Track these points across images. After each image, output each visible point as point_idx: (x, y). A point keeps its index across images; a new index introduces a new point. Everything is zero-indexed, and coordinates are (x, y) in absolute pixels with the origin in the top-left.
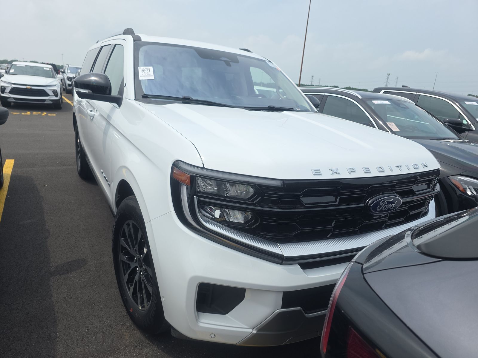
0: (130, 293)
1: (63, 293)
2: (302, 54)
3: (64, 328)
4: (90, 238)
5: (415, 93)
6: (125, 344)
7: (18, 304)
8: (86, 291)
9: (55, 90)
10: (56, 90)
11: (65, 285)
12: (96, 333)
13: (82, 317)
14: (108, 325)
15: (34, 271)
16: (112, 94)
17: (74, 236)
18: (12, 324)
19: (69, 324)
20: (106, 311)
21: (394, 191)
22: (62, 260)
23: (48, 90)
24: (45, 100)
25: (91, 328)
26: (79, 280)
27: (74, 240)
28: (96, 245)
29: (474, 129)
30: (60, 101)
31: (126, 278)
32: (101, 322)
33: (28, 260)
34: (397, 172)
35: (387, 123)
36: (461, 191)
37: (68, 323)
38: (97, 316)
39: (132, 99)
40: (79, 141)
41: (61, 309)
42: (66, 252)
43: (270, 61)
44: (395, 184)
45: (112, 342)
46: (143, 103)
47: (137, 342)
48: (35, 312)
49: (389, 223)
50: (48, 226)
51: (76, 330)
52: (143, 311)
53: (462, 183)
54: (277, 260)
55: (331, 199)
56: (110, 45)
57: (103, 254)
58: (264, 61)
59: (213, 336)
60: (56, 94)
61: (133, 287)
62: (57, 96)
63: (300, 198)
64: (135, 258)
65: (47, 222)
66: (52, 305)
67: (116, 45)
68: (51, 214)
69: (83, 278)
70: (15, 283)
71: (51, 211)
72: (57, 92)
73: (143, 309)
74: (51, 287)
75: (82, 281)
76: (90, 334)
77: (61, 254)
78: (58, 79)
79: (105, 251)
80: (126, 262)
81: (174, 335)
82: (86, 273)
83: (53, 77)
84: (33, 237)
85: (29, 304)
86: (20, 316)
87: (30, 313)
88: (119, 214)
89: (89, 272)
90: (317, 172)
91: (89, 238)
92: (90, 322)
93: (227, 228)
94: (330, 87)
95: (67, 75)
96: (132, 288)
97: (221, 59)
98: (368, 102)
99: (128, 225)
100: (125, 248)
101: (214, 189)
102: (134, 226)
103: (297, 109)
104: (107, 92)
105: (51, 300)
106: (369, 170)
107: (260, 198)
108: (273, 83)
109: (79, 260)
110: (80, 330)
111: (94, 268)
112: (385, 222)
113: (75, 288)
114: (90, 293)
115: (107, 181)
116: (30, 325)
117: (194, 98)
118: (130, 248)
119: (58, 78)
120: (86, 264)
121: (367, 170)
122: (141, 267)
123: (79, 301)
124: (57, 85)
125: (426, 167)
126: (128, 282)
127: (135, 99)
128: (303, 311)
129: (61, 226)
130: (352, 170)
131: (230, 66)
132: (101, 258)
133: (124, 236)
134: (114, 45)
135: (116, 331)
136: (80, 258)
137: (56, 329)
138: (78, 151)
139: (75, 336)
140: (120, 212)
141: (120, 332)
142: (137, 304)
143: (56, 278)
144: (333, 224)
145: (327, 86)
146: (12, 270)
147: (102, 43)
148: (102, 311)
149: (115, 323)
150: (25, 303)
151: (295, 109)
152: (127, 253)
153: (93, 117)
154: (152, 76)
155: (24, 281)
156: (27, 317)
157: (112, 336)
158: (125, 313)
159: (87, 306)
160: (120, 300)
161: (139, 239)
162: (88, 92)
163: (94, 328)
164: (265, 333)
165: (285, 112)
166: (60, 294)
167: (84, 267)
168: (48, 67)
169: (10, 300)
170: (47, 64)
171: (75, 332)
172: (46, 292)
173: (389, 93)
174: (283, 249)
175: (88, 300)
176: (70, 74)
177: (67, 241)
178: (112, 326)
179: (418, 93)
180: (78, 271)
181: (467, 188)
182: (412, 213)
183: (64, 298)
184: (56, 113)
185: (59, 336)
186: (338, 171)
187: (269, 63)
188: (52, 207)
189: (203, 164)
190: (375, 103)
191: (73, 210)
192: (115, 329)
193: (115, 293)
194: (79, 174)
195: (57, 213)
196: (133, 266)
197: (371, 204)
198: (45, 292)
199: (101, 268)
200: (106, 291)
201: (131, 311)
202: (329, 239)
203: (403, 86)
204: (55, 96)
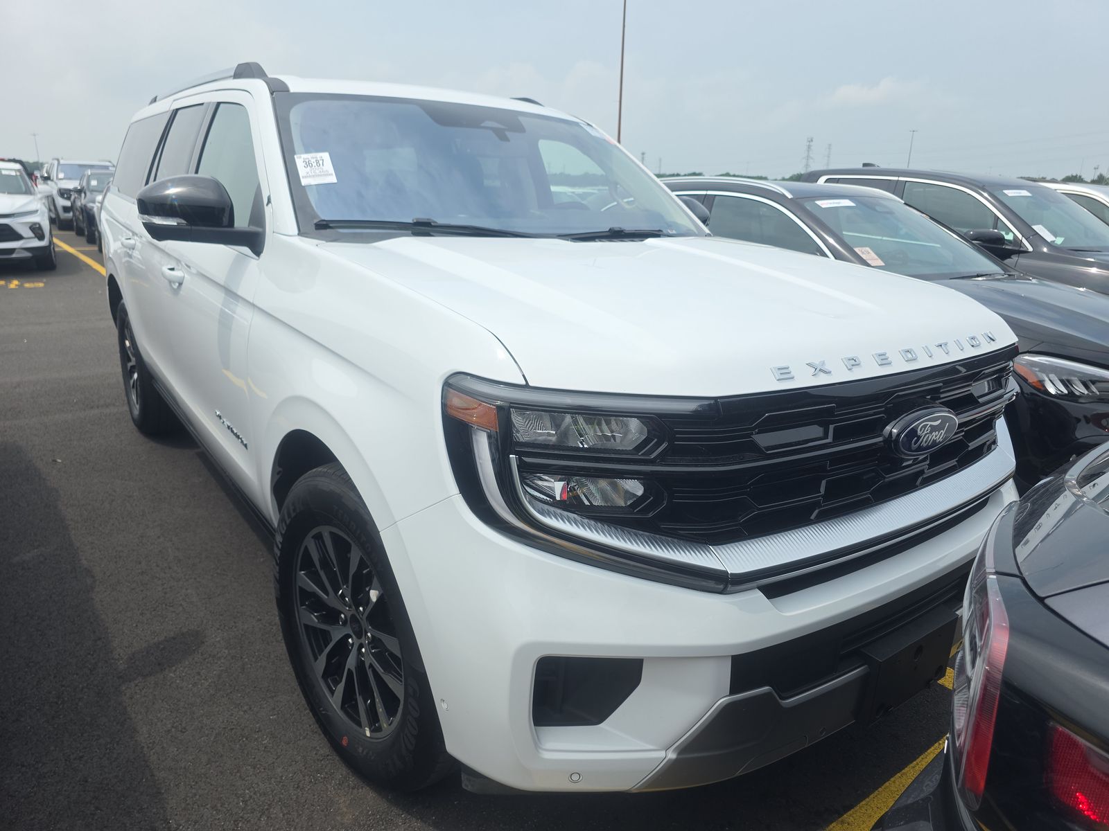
0: (335, 701)
1: (162, 721)
2: (618, 104)
3: (183, 805)
4: (198, 580)
5: (896, 178)
6: (342, 824)
7: (53, 761)
8: (217, 709)
9: (35, 224)
10: (39, 224)
11: (163, 701)
12: (266, 807)
13: (222, 773)
14: (293, 784)
15: (77, 674)
16: (236, 224)
17: (157, 577)
18: (50, 813)
19: (195, 795)
20: (279, 751)
21: (937, 402)
22: (141, 639)
23: (16, 224)
24: (12, 251)
25: (251, 797)
26: (195, 684)
27: (160, 589)
28: (219, 595)
29: (1030, 249)
30: (50, 250)
31: (320, 664)
32: (273, 780)
33: (54, 649)
34: (941, 358)
35: (857, 250)
36: (1034, 388)
37: (191, 792)
38: (258, 766)
39: (291, 234)
40: (127, 343)
41: (166, 759)
42: (147, 620)
43: (588, 124)
44: (941, 387)
45: (310, 824)
46: (324, 242)
47: (370, 816)
48: (101, 774)
49: (929, 473)
50: (86, 559)
51: (214, 808)
52: (380, 740)
53: (1034, 368)
54: (711, 584)
55: (815, 431)
56: (202, 104)
57: (239, 615)
58: (577, 124)
59: (575, 777)
60: (40, 232)
61: (341, 686)
62: (41, 237)
63: (753, 436)
64: (343, 616)
65: (82, 551)
66: (141, 752)
67: (219, 104)
68: (86, 528)
69: (203, 677)
70: (35, 710)
71: (85, 522)
72: (40, 228)
73: (378, 735)
74: (129, 709)
75: (202, 685)
76: (253, 813)
77: (134, 625)
78: (39, 196)
79: (242, 606)
80: (316, 628)
81: (470, 787)
82: (209, 665)
83: (28, 192)
84: (54, 591)
85: (81, 757)
86: (65, 791)
87: (90, 780)
88: (293, 515)
89: (216, 661)
90: (784, 372)
91: (195, 579)
92: (244, 782)
93: (593, 522)
94: (685, 175)
95: (56, 184)
96: (340, 688)
97: (482, 125)
98: (808, 206)
99: (319, 537)
100: (314, 594)
101: (549, 434)
102: (335, 538)
103: (669, 231)
104: (224, 219)
105: (136, 741)
106: (887, 359)
107: (664, 445)
108: (602, 175)
109: (183, 634)
110: (226, 806)
111: (226, 651)
112: (922, 472)
113: (188, 704)
114: (229, 713)
115: (238, 437)
116: (97, 808)
117: (441, 221)
118: (327, 593)
119: (40, 193)
120: (203, 642)
121: (883, 359)
122: (360, 634)
123: (207, 736)
124: (39, 212)
125: (994, 340)
126: (326, 675)
127: (298, 234)
128: (775, 695)
129: (120, 557)
130: (854, 363)
131: (507, 139)
132: (237, 625)
133: (308, 564)
134: (215, 106)
135: (314, 795)
136: (186, 630)
137: (165, 811)
138: (129, 368)
139: (216, 822)
140: (294, 510)
141: (325, 796)
142: (359, 724)
143: (136, 686)
144: (822, 490)
145: (678, 175)
146: (19, 678)
147: (174, 100)
148: (269, 751)
149: (307, 778)
150: (72, 757)
151: (665, 232)
152: (316, 604)
153: (180, 284)
154: (332, 174)
155: (57, 703)
156: (84, 791)
157: (307, 809)
158: (324, 748)
159: (230, 746)
160: (308, 719)
161: (353, 569)
162: (176, 224)
163: (258, 795)
164: (696, 755)
165: (650, 241)
166: (156, 724)
167: (200, 651)
168: (12, 169)
169: (32, 754)
170: (10, 161)
171: (214, 812)
172: (117, 723)
173: (838, 181)
174: (723, 556)
175: (227, 730)
176: (64, 181)
177: (142, 591)
178: (301, 785)
179: (901, 179)
180: (187, 663)
181: (1046, 379)
182: (973, 445)
183: (165, 732)
184: (45, 280)
185: (175, 826)
186: (827, 368)
187: (588, 129)
188: (85, 512)
189: (524, 376)
190: (823, 206)
191: (141, 514)
192: (310, 792)
193: (292, 704)
194: (136, 425)
195: (101, 525)
196: (336, 635)
197: (899, 435)
198: (115, 724)
199: (241, 647)
200: (268, 701)
201: (345, 742)
202: (814, 523)
203: (865, 165)
204: (36, 239)
